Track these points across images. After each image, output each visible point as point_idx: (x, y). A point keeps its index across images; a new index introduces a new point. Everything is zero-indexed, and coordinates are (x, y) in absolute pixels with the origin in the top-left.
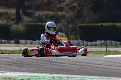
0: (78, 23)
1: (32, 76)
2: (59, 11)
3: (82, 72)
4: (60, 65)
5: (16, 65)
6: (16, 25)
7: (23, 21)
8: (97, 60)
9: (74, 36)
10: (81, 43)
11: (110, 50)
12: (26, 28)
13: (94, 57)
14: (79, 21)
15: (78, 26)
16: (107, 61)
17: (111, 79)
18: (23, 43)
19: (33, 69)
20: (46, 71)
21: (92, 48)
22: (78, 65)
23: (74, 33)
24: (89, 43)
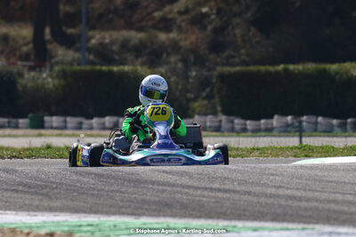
0: (217, 64)
1: (79, 224)
2: (161, 30)
3: (229, 211)
4: (163, 191)
5: (33, 190)
6: (32, 74)
7: (53, 61)
8: (273, 175)
9: (206, 102)
10: (225, 125)
11: (311, 144)
12: (62, 82)
13: (263, 166)
14: (218, 60)
15: (215, 73)
16: (300, 177)
17: (313, 229)
18: (55, 124)
19: (82, 204)
20: (121, 207)
21: (258, 139)
22: (215, 189)
23: (204, 94)
24: (248, 122)
